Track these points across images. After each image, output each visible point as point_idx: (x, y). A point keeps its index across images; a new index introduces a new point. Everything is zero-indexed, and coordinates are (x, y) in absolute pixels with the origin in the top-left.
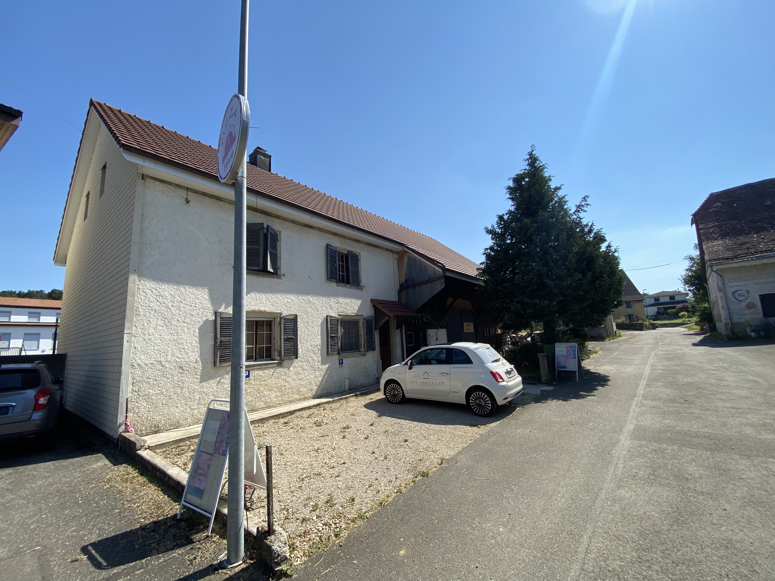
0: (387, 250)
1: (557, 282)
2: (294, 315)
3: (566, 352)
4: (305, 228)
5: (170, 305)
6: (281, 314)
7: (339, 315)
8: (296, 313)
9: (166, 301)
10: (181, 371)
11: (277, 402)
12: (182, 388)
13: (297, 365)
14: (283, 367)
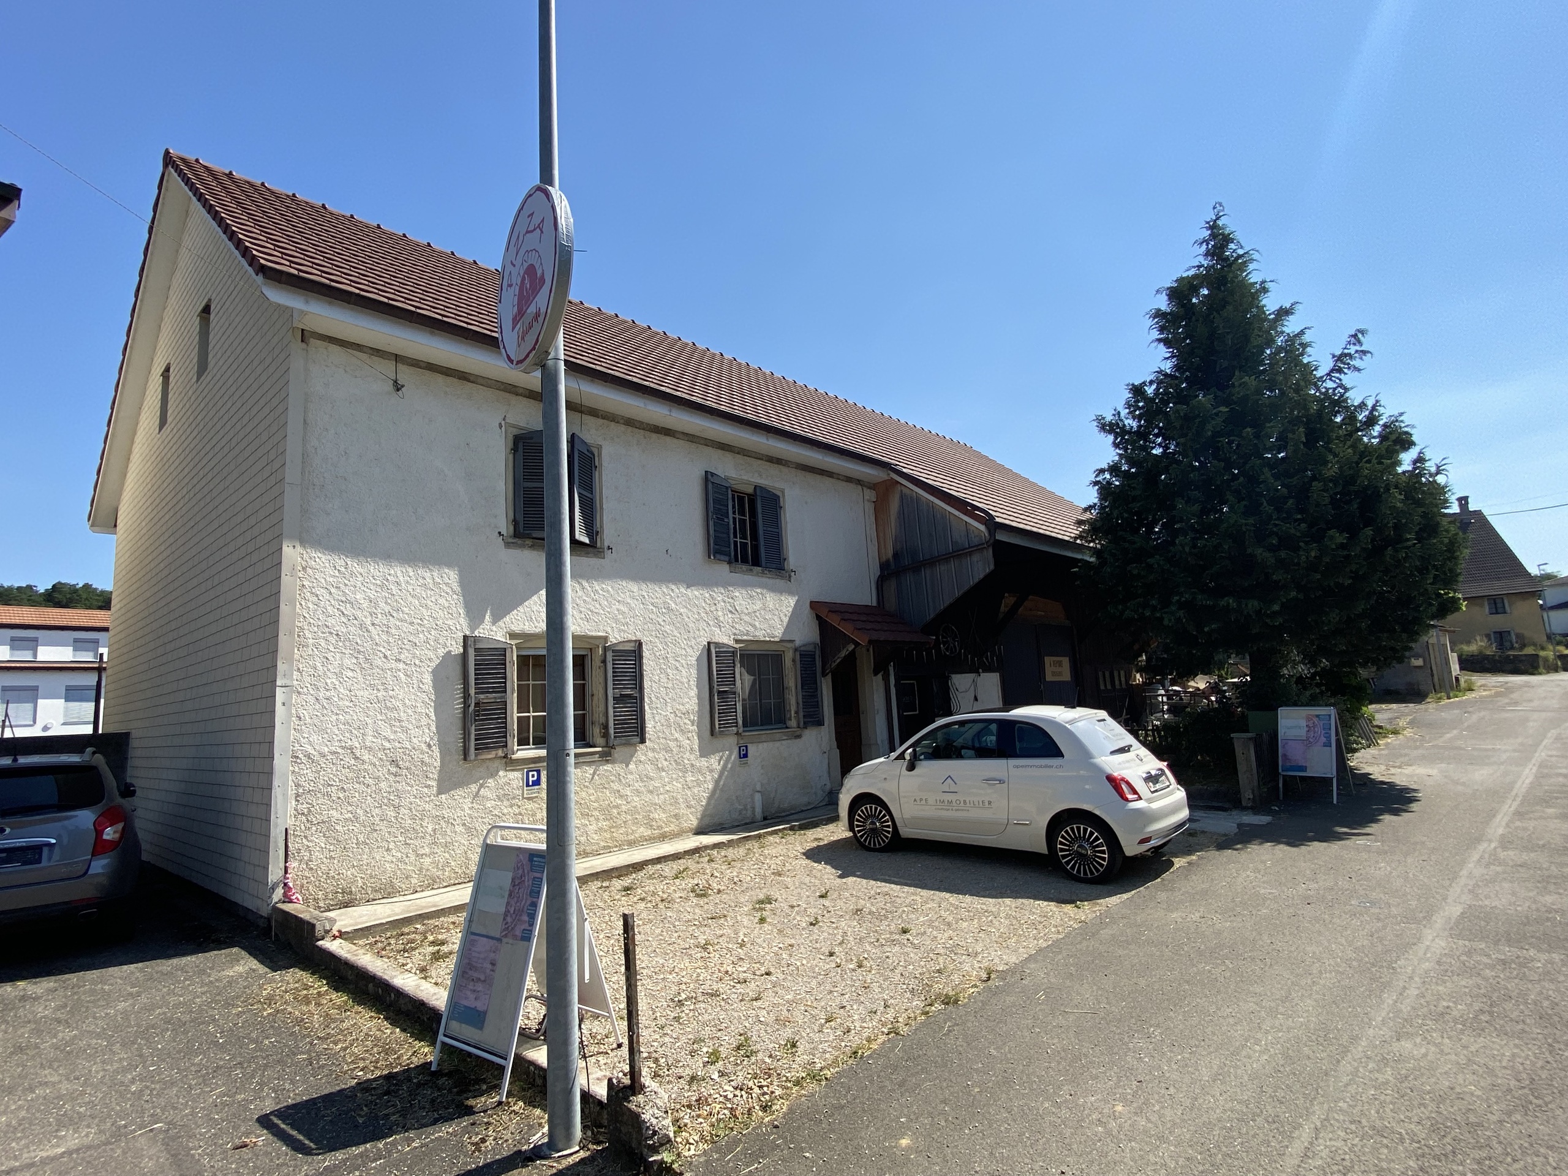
0: (849, 479)
1: (1283, 554)
2: (636, 641)
3: (1306, 729)
4: (654, 436)
5: (368, 622)
6: (606, 639)
7: (737, 641)
8: (639, 636)
9: (359, 613)
10: (394, 770)
11: (602, 844)
12: (397, 808)
13: (643, 758)
14: (613, 762)
